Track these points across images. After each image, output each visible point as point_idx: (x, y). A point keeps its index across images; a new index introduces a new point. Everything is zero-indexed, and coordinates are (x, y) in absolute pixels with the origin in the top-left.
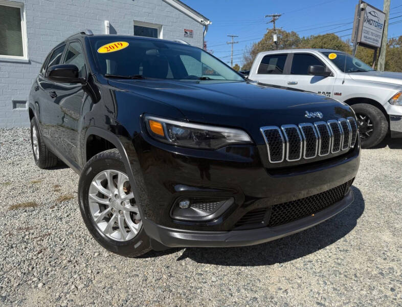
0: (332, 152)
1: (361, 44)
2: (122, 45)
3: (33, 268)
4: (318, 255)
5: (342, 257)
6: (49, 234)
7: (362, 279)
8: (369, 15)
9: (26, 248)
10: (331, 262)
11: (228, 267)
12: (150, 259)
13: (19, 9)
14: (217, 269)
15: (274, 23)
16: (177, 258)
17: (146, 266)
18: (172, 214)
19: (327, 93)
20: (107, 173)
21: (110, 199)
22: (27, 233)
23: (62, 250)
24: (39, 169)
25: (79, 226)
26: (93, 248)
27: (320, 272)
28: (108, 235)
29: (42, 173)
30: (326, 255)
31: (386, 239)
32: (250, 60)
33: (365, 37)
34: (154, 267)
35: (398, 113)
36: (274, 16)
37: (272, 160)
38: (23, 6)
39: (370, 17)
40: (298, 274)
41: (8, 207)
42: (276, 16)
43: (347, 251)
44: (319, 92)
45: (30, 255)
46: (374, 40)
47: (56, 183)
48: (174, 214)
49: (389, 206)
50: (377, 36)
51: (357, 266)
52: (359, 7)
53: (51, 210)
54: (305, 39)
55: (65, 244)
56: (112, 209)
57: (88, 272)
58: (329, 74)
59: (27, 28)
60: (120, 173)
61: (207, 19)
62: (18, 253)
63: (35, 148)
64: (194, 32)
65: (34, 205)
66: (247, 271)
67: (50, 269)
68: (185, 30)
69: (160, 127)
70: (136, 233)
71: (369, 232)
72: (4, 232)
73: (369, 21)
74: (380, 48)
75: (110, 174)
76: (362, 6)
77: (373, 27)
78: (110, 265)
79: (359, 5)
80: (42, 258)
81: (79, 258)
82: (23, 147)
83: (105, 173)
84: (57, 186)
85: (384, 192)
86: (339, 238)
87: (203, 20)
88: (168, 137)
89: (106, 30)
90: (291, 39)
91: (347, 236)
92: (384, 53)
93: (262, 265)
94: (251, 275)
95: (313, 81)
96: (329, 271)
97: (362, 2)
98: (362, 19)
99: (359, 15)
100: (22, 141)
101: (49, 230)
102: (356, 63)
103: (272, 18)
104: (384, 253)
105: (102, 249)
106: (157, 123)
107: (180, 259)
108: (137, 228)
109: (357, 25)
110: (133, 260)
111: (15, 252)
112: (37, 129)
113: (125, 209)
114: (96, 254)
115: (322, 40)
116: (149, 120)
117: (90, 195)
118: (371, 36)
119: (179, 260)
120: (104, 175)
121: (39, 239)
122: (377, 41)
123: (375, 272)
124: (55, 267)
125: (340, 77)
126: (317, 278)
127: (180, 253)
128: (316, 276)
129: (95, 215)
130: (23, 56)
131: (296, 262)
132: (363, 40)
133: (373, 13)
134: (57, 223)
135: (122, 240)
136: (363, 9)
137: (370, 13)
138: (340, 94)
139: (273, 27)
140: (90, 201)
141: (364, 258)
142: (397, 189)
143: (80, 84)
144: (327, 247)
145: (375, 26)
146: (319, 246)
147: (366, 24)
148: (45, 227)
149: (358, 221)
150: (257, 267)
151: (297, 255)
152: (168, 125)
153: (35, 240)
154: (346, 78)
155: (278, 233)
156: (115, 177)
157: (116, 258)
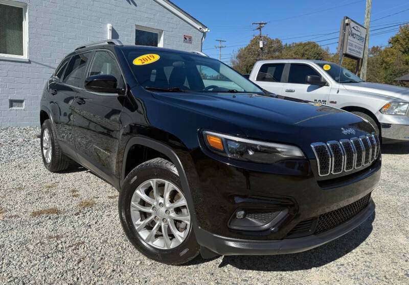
0: (364, 165)
1: (347, 55)
2: (154, 57)
3: (78, 279)
4: (347, 258)
5: (368, 260)
6: (83, 243)
7: (392, 280)
8: (352, 29)
9: (63, 258)
10: (361, 266)
11: (269, 272)
12: (192, 266)
13: (22, 9)
14: (260, 275)
15: (260, 30)
16: (218, 265)
17: (190, 274)
18: (229, 224)
19: (323, 101)
20: (153, 182)
21: (154, 207)
22: (59, 242)
23: (102, 259)
24: (49, 172)
25: (110, 233)
26: (133, 256)
27: (354, 275)
28: (150, 243)
29: (54, 177)
30: (354, 258)
31: (402, 242)
32: (237, 63)
33: (350, 49)
34: (199, 274)
35: (388, 121)
36: (260, 24)
37: (321, 174)
38: (26, 7)
39: (354, 31)
40: (335, 277)
41: (30, 214)
42: (263, 24)
43: (371, 253)
44: (315, 100)
45: (71, 265)
46: (357, 52)
47: (72, 188)
48: (231, 224)
49: (395, 210)
50: (360, 48)
51: (384, 268)
52: (344, 22)
53: (76, 217)
54: (288, 46)
55: (102, 252)
56: (155, 217)
57: (136, 281)
58: (325, 84)
59: (29, 28)
60: (167, 182)
61: (205, 27)
62: (57, 264)
63: (45, 151)
64: (193, 38)
65: (55, 211)
66: (287, 275)
67: (96, 279)
68: (184, 36)
69: (219, 142)
70: (181, 241)
71: (385, 235)
72: (33, 241)
73: (352, 35)
74: (362, 60)
75: (156, 183)
76: (347, 21)
77: (355, 40)
78: (155, 274)
79: (344, 20)
80: (84, 268)
81: (122, 267)
82: (25, 149)
83: (151, 182)
84: (74, 191)
85: (387, 196)
86: (362, 242)
87: (201, 27)
88: (227, 152)
89: (108, 33)
90: (275, 45)
91: (367, 239)
92: (365, 64)
93: (300, 270)
94: (293, 279)
95: (309, 90)
96: (361, 274)
97: (347, 18)
98: (347, 33)
99: (344, 29)
100: (22, 142)
101: (81, 239)
102: (346, 74)
103: (258, 26)
104: (404, 256)
105: (142, 257)
106: (215, 138)
107: (222, 265)
108: (183, 236)
109: (343, 37)
110: (175, 267)
111: (54, 263)
112: (50, 133)
113: (170, 217)
114: (138, 263)
115: (304, 47)
116: (206, 134)
117: (132, 203)
118: (354, 49)
119: (220, 266)
120: (150, 184)
121: (73, 247)
122: (359, 53)
123: (401, 274)
124: (100, 276)
125: (335, 87)
126: (353, 281)
127: (220, 260)
128: (351, 278)
129: (136, 223)
130: (22, 55)
131: (330, 266)
132: (348, 52)
133: (356, 28)
134: (87, 230)
135: (166, 248)
136: (347, 24)
137: (353, 28)
138: (335, 103)
139: (259, 34)
140: (132, 209)
141: (388, 260)
142: (398, 193)
143: (117, 95)
144: (354, 251)
145: (358, 40)
146: (346, 249)
147: (350, 38)
148: (76, 235)
149: (373, 224)
150: (296, 272)
151: (329, 259)
152: (227, 140)
153: (70, 249)
154: (340, 88)
155: (324, 239)
156: (161, 186)
157: (158, 266)
